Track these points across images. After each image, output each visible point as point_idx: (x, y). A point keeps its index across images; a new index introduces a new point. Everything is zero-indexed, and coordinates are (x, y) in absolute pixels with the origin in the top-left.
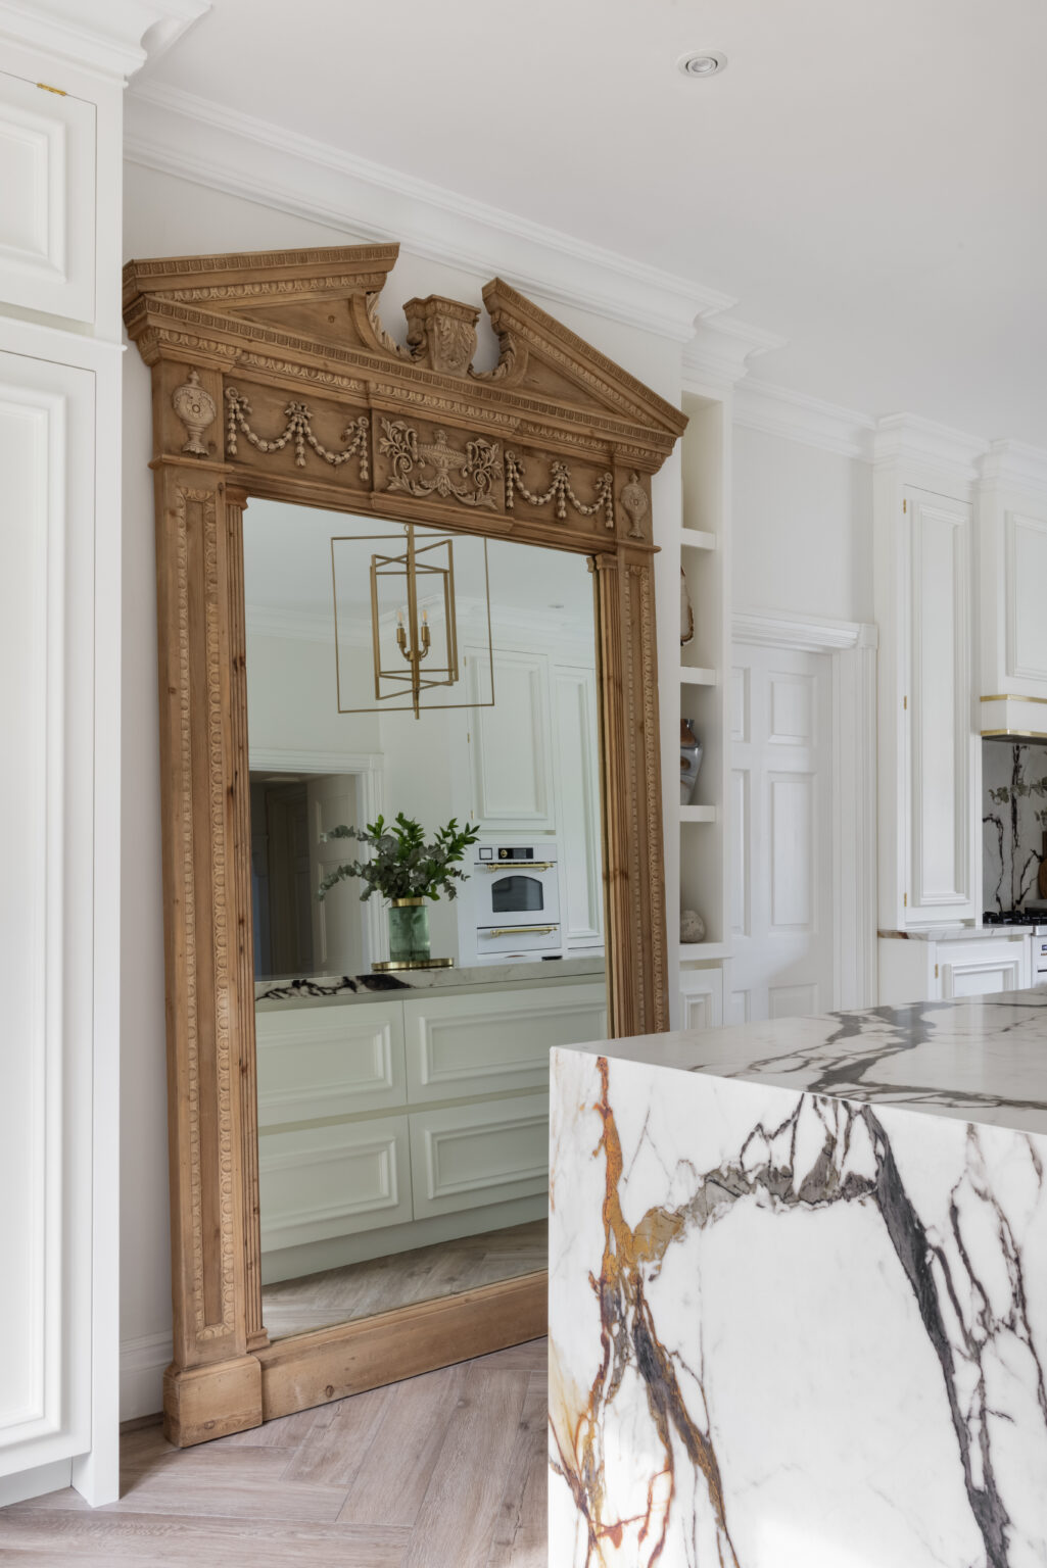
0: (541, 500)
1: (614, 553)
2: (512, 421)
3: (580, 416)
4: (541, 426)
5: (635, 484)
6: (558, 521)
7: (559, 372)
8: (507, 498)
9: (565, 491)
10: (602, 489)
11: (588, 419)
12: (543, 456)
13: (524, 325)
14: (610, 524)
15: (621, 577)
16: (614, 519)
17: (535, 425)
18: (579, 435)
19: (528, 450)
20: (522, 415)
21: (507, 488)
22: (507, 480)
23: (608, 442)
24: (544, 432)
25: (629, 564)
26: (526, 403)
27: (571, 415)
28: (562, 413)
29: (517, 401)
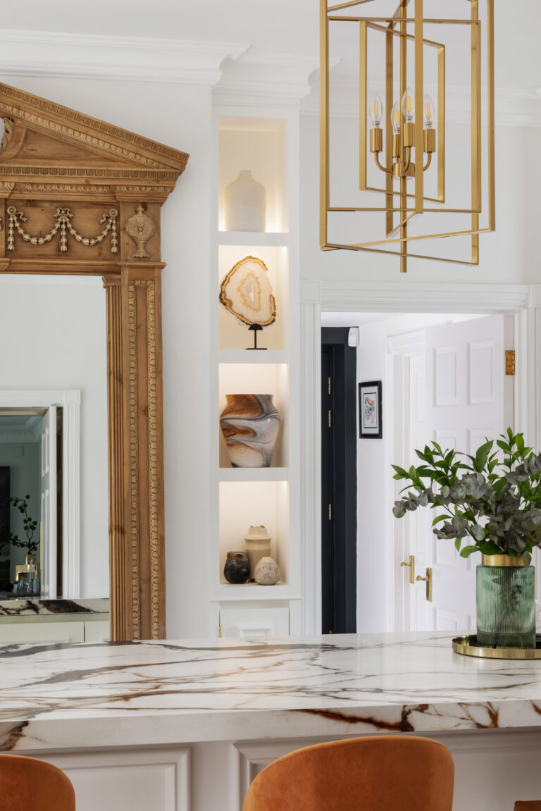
0: (41, 241)
1: (119, 273)
2: (7, 185)
3: (73, 172)
4: (38, 184)
5: (140, 214)
6: (60, 254)
7: (57, 139)
8: (7, 243)
9: (67, 230)
10: (106, 222)
11: (81, 172)
12: (47, 205)
13: (19, 108)
14: (114, 249)
15: (124, 290)
16: (118, 246)
17: (32, 184)
18: (77, 185)
19: (32, 203)
20: (16, 179)
21: (7, 236)
22: (7, 229)
23: (109, 186)
24: (41, 188)
25: (132, 280)
26: (18, 170)
27: (63, 172)
28: (54, 171)
29: (9, 170)
